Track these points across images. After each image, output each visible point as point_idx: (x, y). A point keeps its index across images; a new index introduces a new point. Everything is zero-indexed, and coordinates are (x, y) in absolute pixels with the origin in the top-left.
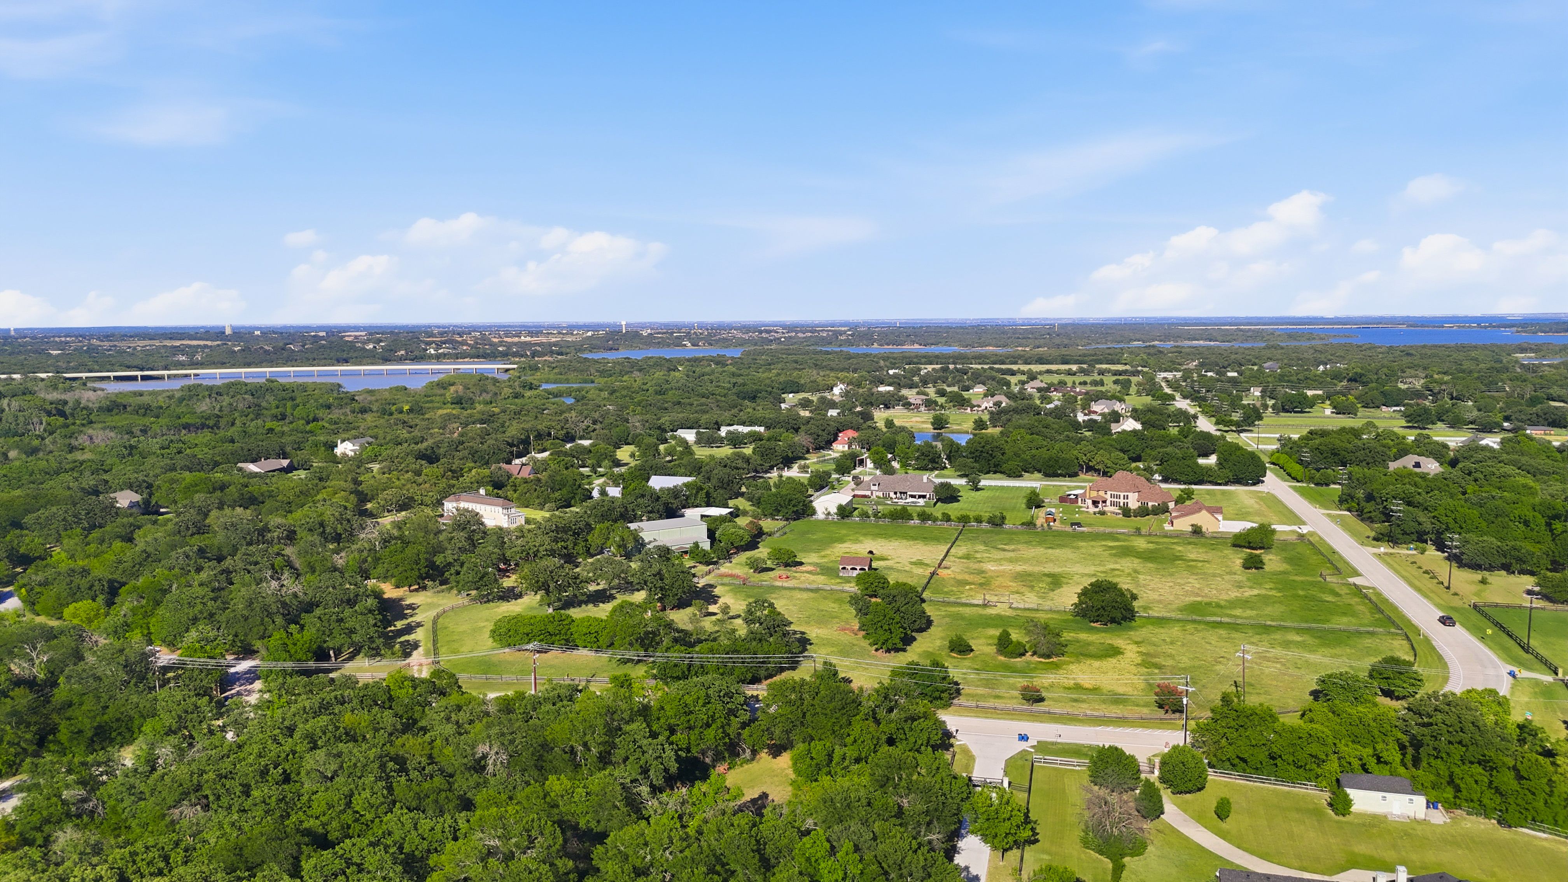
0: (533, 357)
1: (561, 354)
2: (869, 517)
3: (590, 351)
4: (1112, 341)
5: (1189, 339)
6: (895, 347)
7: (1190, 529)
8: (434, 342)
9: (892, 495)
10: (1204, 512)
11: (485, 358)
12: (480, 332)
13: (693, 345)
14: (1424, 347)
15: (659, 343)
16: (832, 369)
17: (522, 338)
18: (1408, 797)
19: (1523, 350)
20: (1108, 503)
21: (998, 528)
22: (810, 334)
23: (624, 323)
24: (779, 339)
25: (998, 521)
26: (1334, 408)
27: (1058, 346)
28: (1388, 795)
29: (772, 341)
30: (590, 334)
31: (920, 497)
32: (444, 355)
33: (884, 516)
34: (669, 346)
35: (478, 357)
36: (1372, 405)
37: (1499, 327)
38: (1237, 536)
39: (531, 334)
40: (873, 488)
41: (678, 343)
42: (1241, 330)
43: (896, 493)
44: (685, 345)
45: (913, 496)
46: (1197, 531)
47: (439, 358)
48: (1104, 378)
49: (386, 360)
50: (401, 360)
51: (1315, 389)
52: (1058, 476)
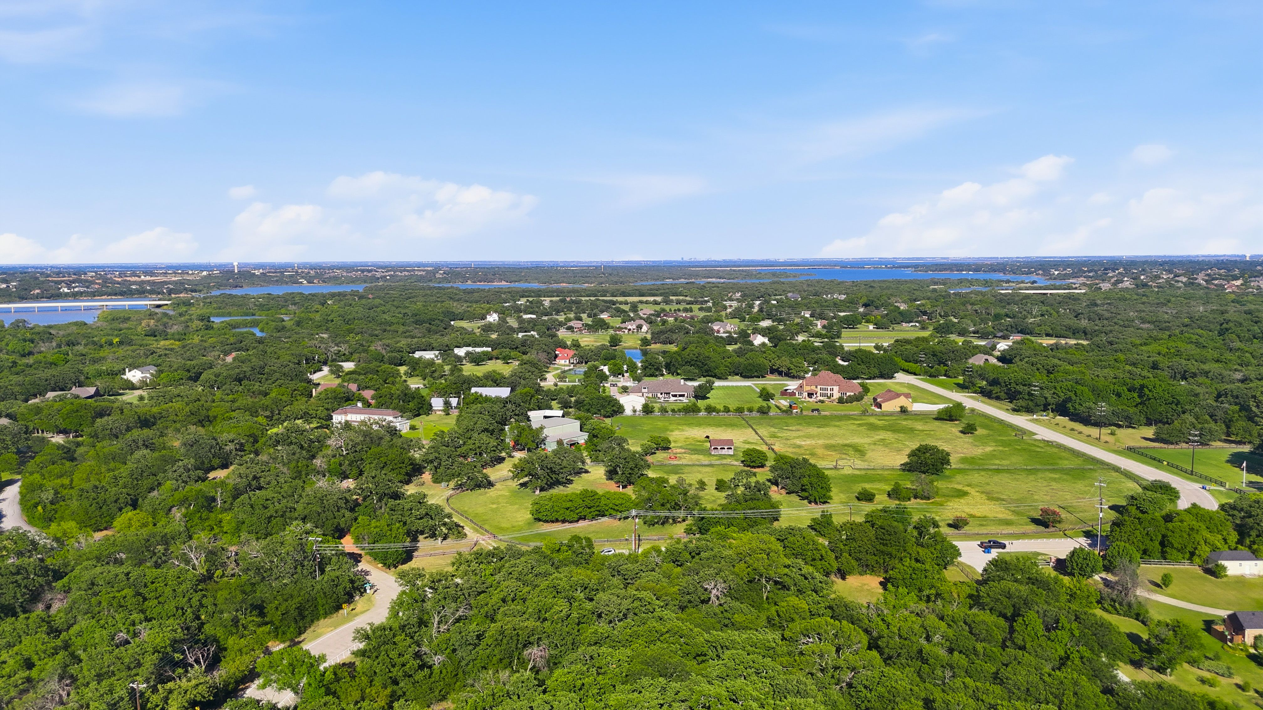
0: (170, 294)
1: (195, 291)
2: (667, 412)
3: (218, 288)
4: (651, 279)
5: (705, 277)
6: (486, 283)
7: (899, 409)
8: (63, 281)
9: (659, 395)
10: (902, 397)
11: (122, 295)
12: (96, 272)
13: (309, 283)
14: (874, 281)
15: (277, 281)
16: (476, 302)
17: (142, 277)
18: (1254, 562)
19: (936, 283)
20: (818, 394)
21: (765, 416)
22: (407, 273)
23: (235, 264)
24: (385, 276)
25: (765, 410)
26: (875, 324)
27: (616, 283)
28: (1243, 562)
29: (378, 278)
30: (205, 273)
31: (680, 396)
32: (81, 294)
33: (680, 411)
34: (287, 283)
35: (116, 294)
36: (894, 322)
37: (900, 267)
38: (940, 412)
39: (146, 273)
40: (643, 390)
41: (293, 280)
42: (734, 271)
43: (661, 394)
44: (301, 283)
45: (675, 396)
46: (903, 410)
47: (75, 296)
48: (693, 306)
49: (23, 298)
50: (37, 298)
51: (844, 311)
52: (752, 377)
